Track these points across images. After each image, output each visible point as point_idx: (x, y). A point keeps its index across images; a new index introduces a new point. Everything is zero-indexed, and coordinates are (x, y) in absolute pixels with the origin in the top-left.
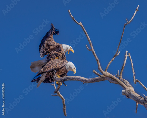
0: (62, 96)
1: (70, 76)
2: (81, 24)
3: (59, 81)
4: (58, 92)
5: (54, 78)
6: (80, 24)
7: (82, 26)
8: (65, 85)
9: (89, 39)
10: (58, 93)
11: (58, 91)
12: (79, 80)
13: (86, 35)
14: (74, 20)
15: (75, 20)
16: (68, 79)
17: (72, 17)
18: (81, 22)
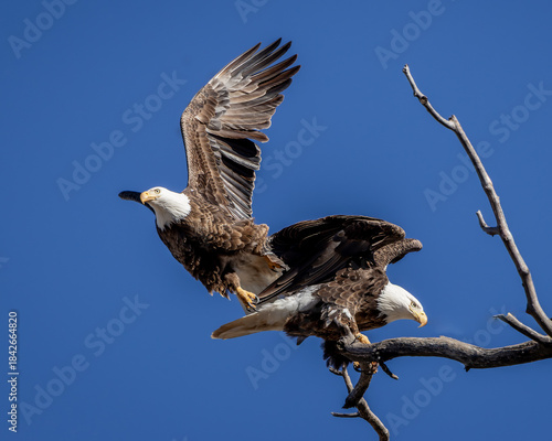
0: (378, 419)
1: (412, 338)
2: (458, 124)
3: (365, 359)
4: (363, 400)
5: (343, 345)
6: (451, 123)
7: (459, 135)
8: (390, 374)
9: (490, 186)
10: (362, 407)
11: (359, 397)
12: (448, 353)
13: (478, 170)
14: (427, 107)
15: (429, 110)
16: (404, 349)
17: (418, 96)
18: (455, 118)
